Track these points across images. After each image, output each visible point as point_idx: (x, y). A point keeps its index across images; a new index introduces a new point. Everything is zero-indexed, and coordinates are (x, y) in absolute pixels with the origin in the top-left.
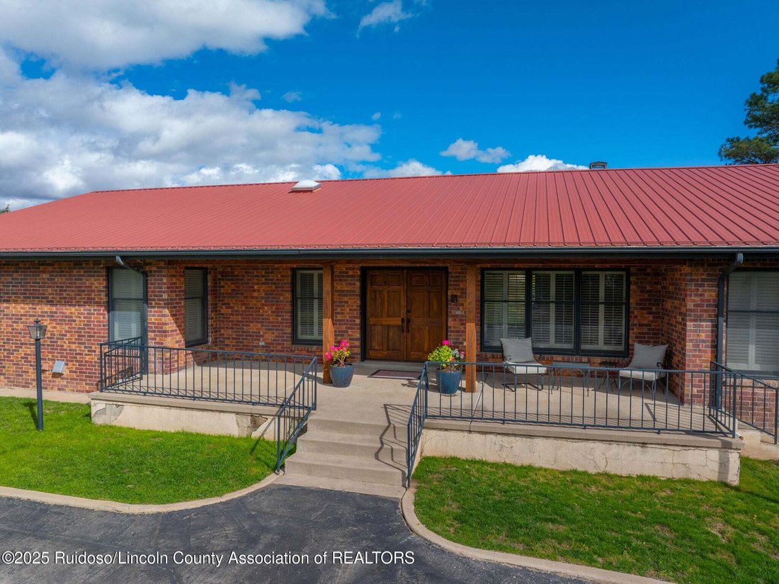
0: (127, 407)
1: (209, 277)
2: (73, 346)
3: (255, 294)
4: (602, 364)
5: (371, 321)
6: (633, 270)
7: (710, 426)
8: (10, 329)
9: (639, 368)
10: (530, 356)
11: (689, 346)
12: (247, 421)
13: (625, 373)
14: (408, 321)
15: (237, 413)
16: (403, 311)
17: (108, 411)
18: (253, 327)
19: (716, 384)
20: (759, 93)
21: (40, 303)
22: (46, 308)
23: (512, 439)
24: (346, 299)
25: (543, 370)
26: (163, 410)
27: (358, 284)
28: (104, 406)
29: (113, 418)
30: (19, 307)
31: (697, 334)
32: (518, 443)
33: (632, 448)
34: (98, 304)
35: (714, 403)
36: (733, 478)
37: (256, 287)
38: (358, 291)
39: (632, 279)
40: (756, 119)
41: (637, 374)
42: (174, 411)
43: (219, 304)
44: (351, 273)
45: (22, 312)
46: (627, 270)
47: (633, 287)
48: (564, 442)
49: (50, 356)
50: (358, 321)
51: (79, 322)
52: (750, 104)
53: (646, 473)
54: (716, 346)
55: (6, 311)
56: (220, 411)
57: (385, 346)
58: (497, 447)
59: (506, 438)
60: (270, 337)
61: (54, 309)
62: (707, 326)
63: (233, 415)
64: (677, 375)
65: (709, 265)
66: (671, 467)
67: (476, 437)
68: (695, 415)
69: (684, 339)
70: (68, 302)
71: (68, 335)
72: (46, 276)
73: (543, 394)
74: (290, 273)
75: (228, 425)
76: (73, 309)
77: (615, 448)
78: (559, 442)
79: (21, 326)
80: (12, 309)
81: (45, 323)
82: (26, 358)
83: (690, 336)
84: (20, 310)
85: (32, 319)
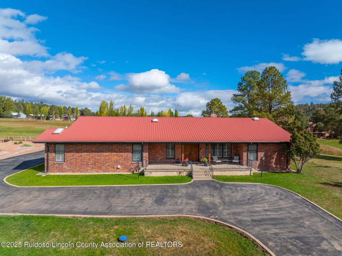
0: (153, 172)
2: (123, 162)
4: (229, 160)
7: (247, 168)
8: (104, 159)
9: (235, 160)
10: (217, 159)
11: (244, 156)
13: (233, 161)
14: (191, 153)
16: (190, 151)
18: (157, 156)
19: (247, 162)
21: (113, 152)
22: (115, 153)
24: (178, 149)
25: (221, 161)
26: (161, 172)
28: (148, 173)
29: (149, 175)
30: (107, 153)
31: (245, 154)
34: (130, 152)
35: (247, 165)
36: (252, 174)
39: (232, 144)
41: (235, 161)
44: (179, 144)
47: (232, 146)
49: (116, 164)
50: (181, 153)
51: (124, 156)
52: (239, 85)
54: (247, 156)
55: (103, 155)
56: (173, 171)
60: (161, 157)
61: (117, 154)
62: (246, 153)
64: (241, 161)
65: (246, 144)
68: (245, 167)
69: (243, 155)
70: (122, 152)
71: (122, 159)
72: (115, 146)
73: (221, 165)
75: (175, 174)
76: (123, 153)
79: (107, 158)
80: (105, 154)
81: (115, 157)
82: (109, 165)
83: (244, 155)
84: (107, 154)
85: (111, 156)
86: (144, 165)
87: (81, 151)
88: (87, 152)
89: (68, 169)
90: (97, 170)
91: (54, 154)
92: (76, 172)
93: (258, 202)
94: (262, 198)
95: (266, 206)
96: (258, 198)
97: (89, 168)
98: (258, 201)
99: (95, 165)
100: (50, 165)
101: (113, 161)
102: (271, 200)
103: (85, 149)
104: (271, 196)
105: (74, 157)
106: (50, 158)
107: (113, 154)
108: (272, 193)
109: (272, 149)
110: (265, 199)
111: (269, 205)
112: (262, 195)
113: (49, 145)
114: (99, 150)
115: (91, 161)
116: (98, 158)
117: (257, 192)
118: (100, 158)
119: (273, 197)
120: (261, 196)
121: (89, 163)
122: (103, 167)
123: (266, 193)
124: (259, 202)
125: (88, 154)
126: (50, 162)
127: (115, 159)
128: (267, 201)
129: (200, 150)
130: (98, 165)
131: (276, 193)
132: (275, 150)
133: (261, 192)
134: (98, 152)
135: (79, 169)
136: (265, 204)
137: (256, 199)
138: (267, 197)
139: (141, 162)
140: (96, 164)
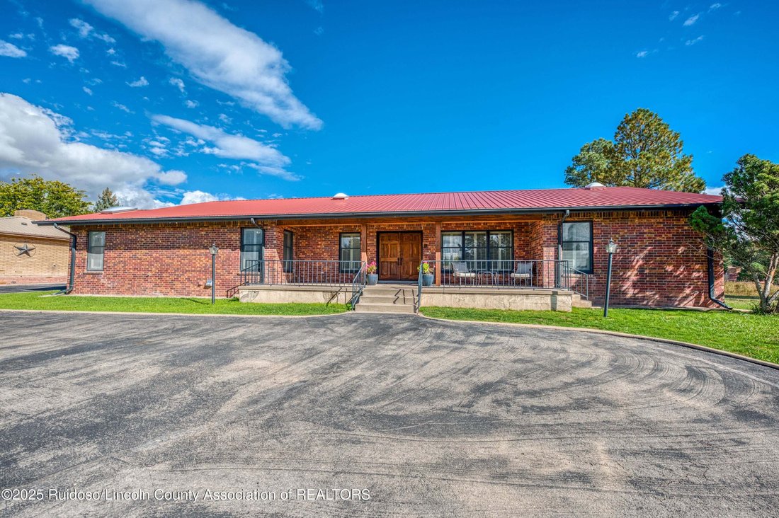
0: (261, 292)
1: (294, 237)
2: (219, 271)
3: (319, 247)
5: (382, 260)
6: (515, 230)
8: (179, 263)
9: (518, 273)
10: (467, 270)
11: (545, 259)
12: (328, 296)
13: (512, 275)
14: (402, 259)
15: (324, 292)
16: (399, 254)
17: (250, 296)
18: (319, 265)
19: (557, 276)
20: (572, 166)
21: (199, 248)
22: (202, 251)
23: (465, 295)
25: (473, 275)
27: (375, 240)
28: (247, 293)
29: (252, 299)
30: (186, 250)
31: (548, 252)
32: (467, 298)
33: (522, 297)
34: (235, 247)
35: (557, 286)
37: (319, 243)
38: (375, 244)
39: (515, 234)
40: (570, 180)
41: (518, 275)
42: (288, 293)
43: (298, 253)
44: (371, 234)
45: (188, 253)
46: (512, 231)
47: (515, 238)
48: (489, 296)
49: (204, 277)
50: (375, 259)
51: (223, 258)
52: (567, 172)
53: (529, 309)
54: (557, 259)
55: (177, 253)
56: (314, 291)
57: (389, 273)
58: (457, 300)
59: (462, 296)
60: (327, 269)
62: (552, 249)
63: (322, 293)
64: (539, 275)
65: (553, 220)
66: (540, 305)
67: (447, 296)
69: (542, 256)
71: (216, 265)
72: (203, 233)
74: (338, 235)
75: (318, 298)
76: (219, 251)
77: (513, 298)
78: (487, 296)
79: (187, 261)
80: (181, 252)
81: (202, 259)
82: (188, 279)
83: (545, 254)
84: (186, 252)
85: (193, 257)
86: (266, 280)
87: (135, 246)
88: (146, 249)
89: (109, 286)
90: (164, 290)
91: (85, 253)
92: (123, 293)
93: (534, 419)
94: (579, 393)
95: (608, 466)
96: (553, 389)
97: (149, 286)
98: (542, 410)
99: (161, 278)
100: (76, 276)
101: (198, 269)
102: (654, 415)
103: (143, 240)
104: (655, 382)
105: (121, 259)
106: (77, 261)
107: (198, 251)
108: (657, 369)
109: (645, 236)
110: (600, 395)
111: (633, 466)
112: (584, 373)
113: (77, 233)
114: (169, 243)
115: (154, 269)
116: (168, 261)
117: (562, 356)
118: (171, 261)
119: (668, 394)
120: (582, 377)
121: (149, 274)
122: (176, 283)
123: (619, 367)
124: (549, 419)
125: (147, 251)
126: (76, 269)
127: (201, 263)
128: (620, 415)
129: (424, 250)
130: (168, 279)
131: (688, 368)
132: (658, 238)
133: (584, 359)
134: (168, 248)
135: (130, 286)
136: (600, 445)
137: (533, 394)
138: (620, 388)
139: (259, 273)
140: (164, 275)
